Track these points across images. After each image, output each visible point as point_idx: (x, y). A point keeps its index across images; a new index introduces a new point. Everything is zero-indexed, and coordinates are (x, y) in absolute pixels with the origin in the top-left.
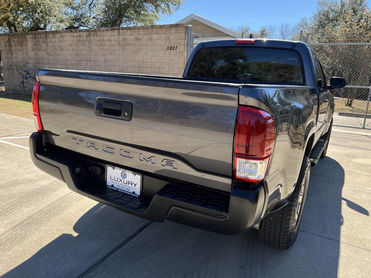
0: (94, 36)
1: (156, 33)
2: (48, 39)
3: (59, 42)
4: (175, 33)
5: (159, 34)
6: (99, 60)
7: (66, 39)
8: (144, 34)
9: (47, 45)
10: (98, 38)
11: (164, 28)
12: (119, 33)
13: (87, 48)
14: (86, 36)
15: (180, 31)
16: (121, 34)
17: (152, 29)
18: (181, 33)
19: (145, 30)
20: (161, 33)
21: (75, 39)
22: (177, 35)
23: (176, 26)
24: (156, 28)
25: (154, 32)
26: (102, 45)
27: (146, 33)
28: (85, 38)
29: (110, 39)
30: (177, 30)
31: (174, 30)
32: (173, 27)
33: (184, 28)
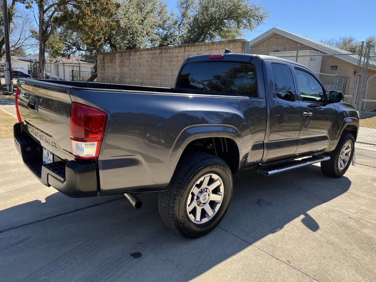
0: (165, 53)
1: (216, 49)
2: (131, 57)
3: (138, 59)
4: (232, 48)
5: (218, 49)
6: (167, 75)
7: (143, 56)
8: (206, 50)
9: (130, 62)
10: (168, 55)
11: (224, 44)
12: (185, 49)
13: (159, 64)
14: (159, 53)
15: (237, 46)
16: (187, 50)
17: (213, 45)
18: (238, 48)
19: (207, 46)
20: (220, 48)
21: (150, 56)
22: (234, 50)
23: (234, 41)
24: (217, 44)
25: (214, 48)
26: (171, 61)
27: (207, 49)
28: (158, 55)
29: (177, 56)
30: (235, 45)
31: (232, 45)
32: (231, 43)
33: (241, 43)
